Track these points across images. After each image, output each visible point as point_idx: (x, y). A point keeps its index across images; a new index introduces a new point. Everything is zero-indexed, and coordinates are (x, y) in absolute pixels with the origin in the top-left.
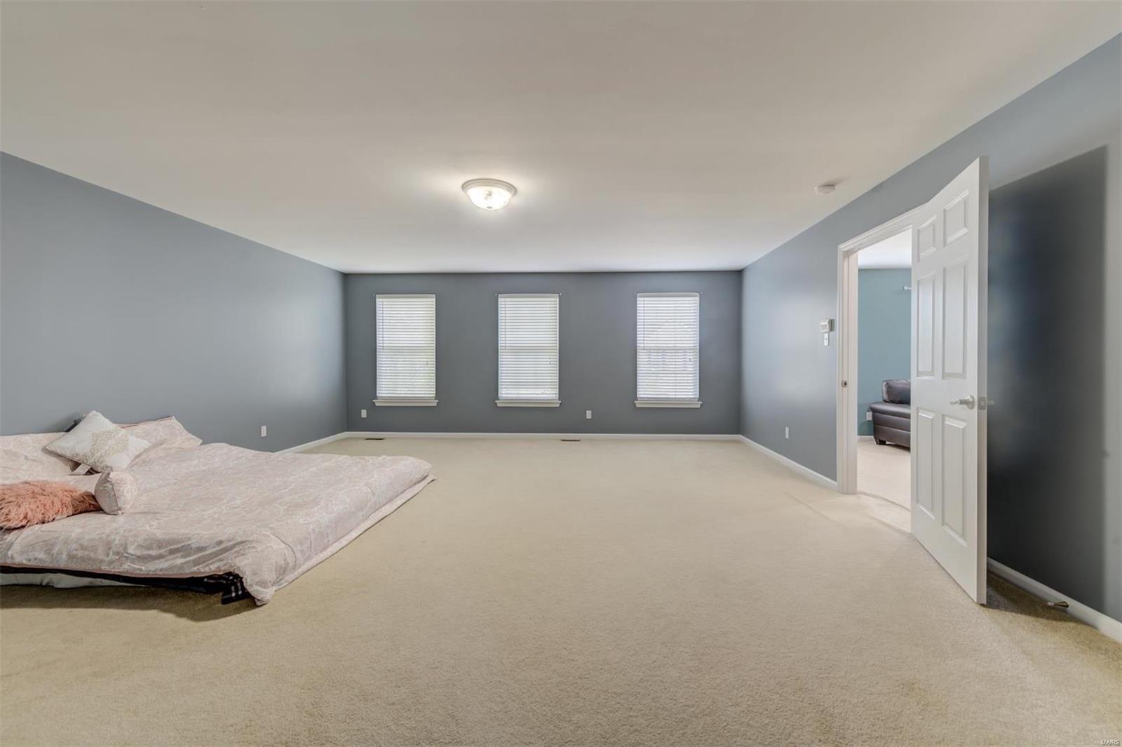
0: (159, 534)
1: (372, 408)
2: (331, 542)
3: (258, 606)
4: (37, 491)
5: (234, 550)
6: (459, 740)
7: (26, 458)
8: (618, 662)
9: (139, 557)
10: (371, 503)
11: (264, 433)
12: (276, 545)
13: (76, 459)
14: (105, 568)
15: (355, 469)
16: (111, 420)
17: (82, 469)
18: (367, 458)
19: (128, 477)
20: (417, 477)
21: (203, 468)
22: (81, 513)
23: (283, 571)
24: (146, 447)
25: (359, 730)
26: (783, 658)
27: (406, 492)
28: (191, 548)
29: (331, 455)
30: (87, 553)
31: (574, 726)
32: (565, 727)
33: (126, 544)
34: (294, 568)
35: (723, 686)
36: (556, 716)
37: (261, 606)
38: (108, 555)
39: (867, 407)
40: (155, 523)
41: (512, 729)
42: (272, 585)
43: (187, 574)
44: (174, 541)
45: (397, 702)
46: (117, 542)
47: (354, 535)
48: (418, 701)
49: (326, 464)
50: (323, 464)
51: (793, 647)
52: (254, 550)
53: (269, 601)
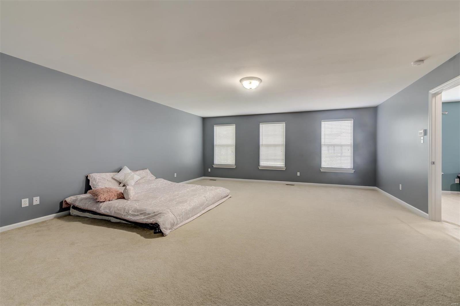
0: (138, 208)
1: (212, 168)
2: (190, 217)
3: (164, 236)
4: (109, 191)
5: (158, 216)
6: (220, 298)
7: (107, 180)
8: (291, 282)
9: (132, 215)
10: (206, 204)
11: (175, 176)
12: (171, 216)
13: (120, 181)
14: (123, 217)
15: (202, 191)
16: (130, 169)
17: (122, 185)
18: (207, 187)
19: (132, 188)
20: (224, 195)
21: (155, 187)
22: (119, 199)
23: (173, 225)
24: (139, 179)
25: (187, 286)
26: (375, 296)
27: (220, 201)
28: (146, 213)
29: (195, 185)
30: (119, 211)
31: (266, 303)
32: (262, 303)
33: (129, 210)
34: (177, 224)
35: (339, 302)
36: (259, 298)
37: (165, 236)
38: (124, 213)
39: (456, 176)
40: (137, 204)
41: (241, 298)
42: (169, 230)
43: (144, 222)
44: (142, 211)
45: (202, 279)
46: (127, 209)
47: (199, 215)
48: (209, 280)
49: (193, 188)
50: (191, 188)
51: (381, 292)
52: (164, 216)
53: (167, 235)
